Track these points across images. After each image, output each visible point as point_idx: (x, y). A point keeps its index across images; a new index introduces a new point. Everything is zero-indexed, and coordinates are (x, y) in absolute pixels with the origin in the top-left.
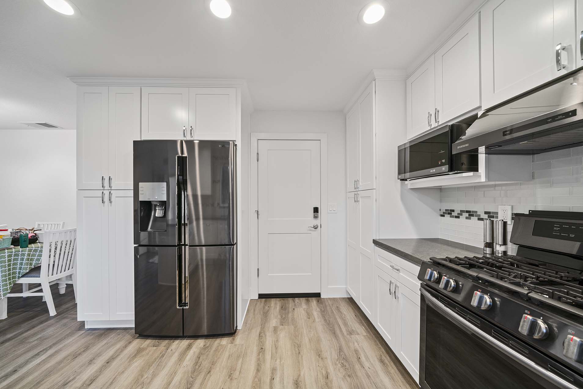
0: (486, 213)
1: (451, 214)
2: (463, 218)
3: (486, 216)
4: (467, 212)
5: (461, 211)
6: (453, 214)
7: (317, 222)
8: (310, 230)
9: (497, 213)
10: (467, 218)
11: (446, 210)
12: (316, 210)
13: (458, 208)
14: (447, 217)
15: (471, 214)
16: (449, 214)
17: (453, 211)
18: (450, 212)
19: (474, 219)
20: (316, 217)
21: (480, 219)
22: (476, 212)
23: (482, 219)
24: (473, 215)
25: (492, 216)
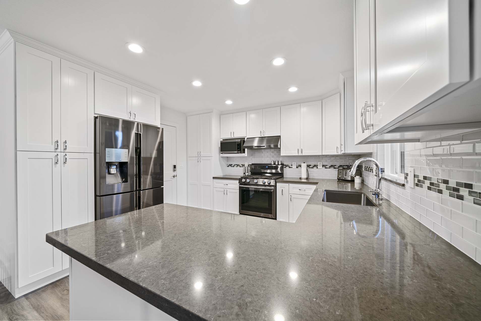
0: (242, 165)
3: (242, 166)
4: (236, 165)
5: (235, 165)
7: (175, 173)
8: (172, 179)
9: (244, 165)
10: (236, 167)
11: (229, 165)
12: (175, 167)
13: (233, 164)
14: (230, 167)
15: (238, 165)
16: (230, 166)
17: (232, 165)
18: (231, 165)
19: (238, 167)
20: (174, 171)
23: (241, 167)
24: (238, 166)
25: (243, 165)
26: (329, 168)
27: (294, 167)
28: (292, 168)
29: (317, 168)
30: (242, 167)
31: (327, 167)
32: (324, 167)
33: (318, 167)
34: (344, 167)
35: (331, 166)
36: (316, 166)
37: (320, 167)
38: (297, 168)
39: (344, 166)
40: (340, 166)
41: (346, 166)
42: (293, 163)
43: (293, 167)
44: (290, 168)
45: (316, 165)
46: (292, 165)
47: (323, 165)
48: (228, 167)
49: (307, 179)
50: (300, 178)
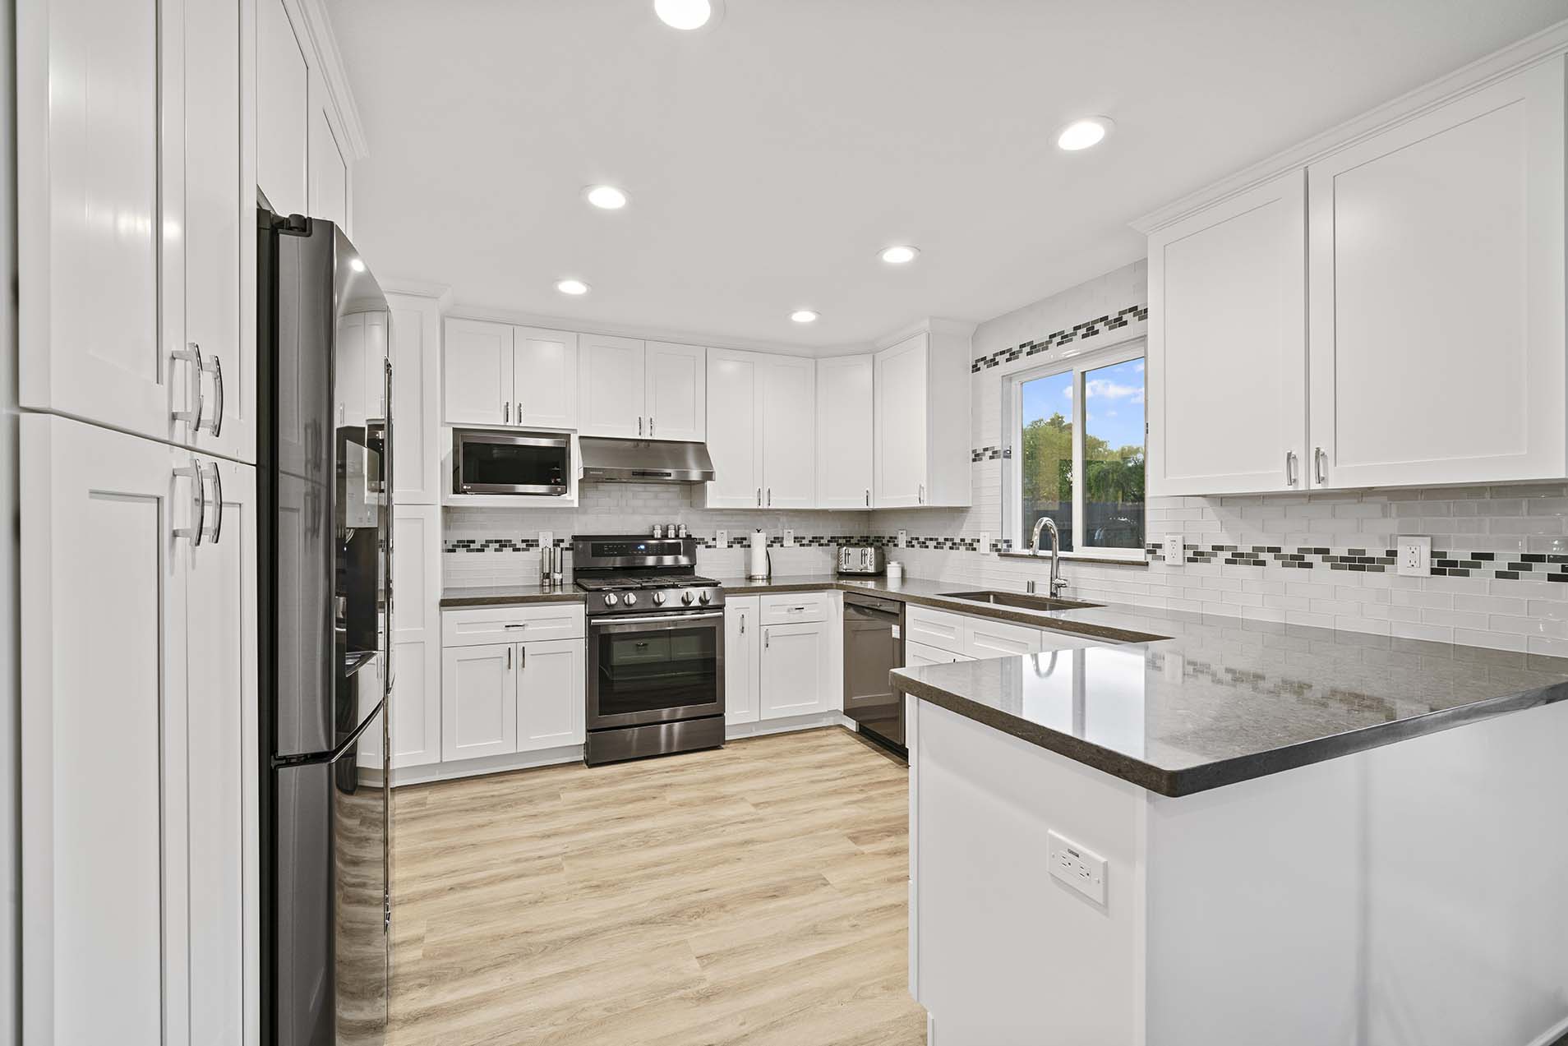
0: (523, 541)
1: (469, 546)
2: (490, 552)
3: (524, 545)
4: (496, 541)
5: (487, 541)
6: (472, 546)
9: (537, 541)
10: (496, 550)
11: (460, 542)
13: (480, 537)
14: (461, 553)
15: (502, 545)
16: (464, 547)
17: (473, 542)
18: (467, 545)
19: (508, 551)
21: (516, 550)
22: (510, 541)
23: (519, 550)
24: (505, 546)
25: (530, 544)
26: (808, 545)
27: (722, 544)
28: (715, 547)
29: (782, 546)
30: (524, 550)
31: (804, 542)
32: (798, 542)
33: (785, 543)
34: (840, 541)
35: (815, 540)
36: (778, 540)
37: (789, 542)
38: (729, 547)
39: (840, 538)
40: (833, 539)
41: (844, 538)
42: (718, 532)
43: (718, 543)
44: (710, 547)
45: (778, 538)
46: (714, 539)
47: (795, 538)
48: (449, 551)
49: (769, 578)
50: (750, 578)
